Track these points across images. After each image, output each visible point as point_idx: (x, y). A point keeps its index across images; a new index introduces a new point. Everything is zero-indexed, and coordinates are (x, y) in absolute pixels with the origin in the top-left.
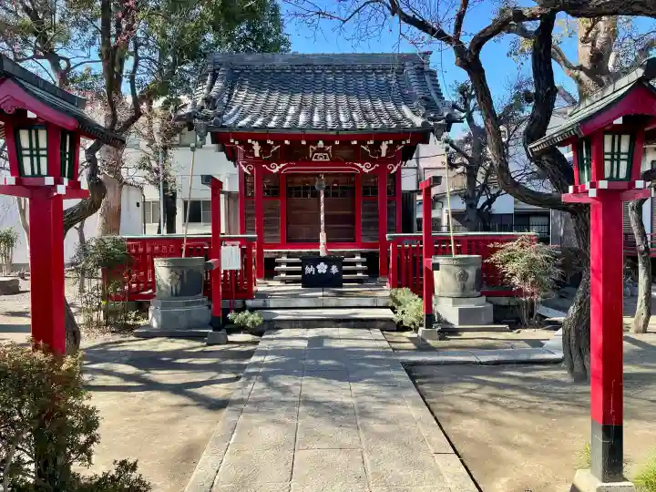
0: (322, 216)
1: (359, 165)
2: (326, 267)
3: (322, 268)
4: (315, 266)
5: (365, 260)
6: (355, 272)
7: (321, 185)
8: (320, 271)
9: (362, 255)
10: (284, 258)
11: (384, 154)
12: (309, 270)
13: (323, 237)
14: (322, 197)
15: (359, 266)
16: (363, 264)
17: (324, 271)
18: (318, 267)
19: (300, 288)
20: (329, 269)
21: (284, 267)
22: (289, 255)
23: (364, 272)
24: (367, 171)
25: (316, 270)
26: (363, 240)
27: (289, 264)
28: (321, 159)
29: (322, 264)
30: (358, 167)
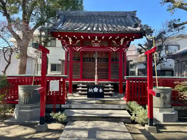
0: (96, 68)
1: (112, 48)
2: (97, 89)
3: (96, 90)
4: (93, 89)
5: (113, 86)
6: (108, 91)
7: (96, 56)
8: (95, 91)
9: (111, 84)
10: (81, 85)
11: (122, 44)
12: (90, 90)
13: (96, 77)
14: (96, 61)
15: (111, 89)
16: (112, 88)
18: (94, 89)
19: (86, 98)
20: (98, 90)
21: (80, 88)
22: (83, 84)
23: (112, 91)
24: (115, 51)
25: (93, 90)
26: (112, 78)
27: (83, 87)
28: (96, 46)
29: (96, 88)
30: (111, 49)
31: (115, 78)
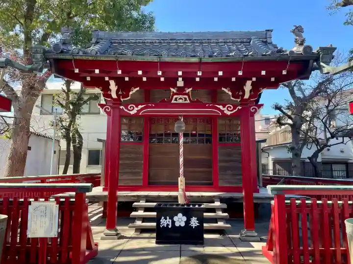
0: (181, 160)
1: (221, 107)
2: (185, 219)
3: (180, 220)
4: (172, 218)
5: (225, 206)
6: (215, 220)
7: (180, 127)
8: (177, 224)
9: (222, 200)
10: (143, 203)
11: (247, 96)
12: (165, 222)
15: (220, 213)
16: (224, 211)
17: (183, 224)
20: (188, 222)
21: (141, 213)
22: (148, 199)
23: (225, 220)
25: (173, 222)
26: (221, 184)
27: (147, 209)
28: (181, 101)
29: (180, 215)
30: (219, 109)
31: (229, 183)
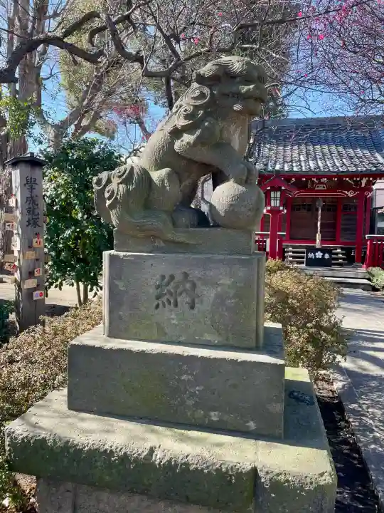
0: (319, 224)
1: (346, 192)
2: (322, 254)
3: (319, 255)
4: (314, 253)
5: (344, 252)
6: (337, 259)
7: (320, 204)
8: (317, 257)
9: (342, 249)
10: (291, 249)
11: (363, 185)
12: (311, 255)
13: (318, 237)
14: (320, 212)
15: (341, 256)
16: (343, 254)
17: (320, 257)
18: (316, 254)
20: (323, 256)
21: (291, 254)
22: (293, 247)
23: (343, 259)
24: (351, 196)
25: (315, 256)
26: (342, 240)
27: (293, 252)
28: (321, 188)
29: (319, 252)
30: (345, 193)
31: (348, 239)
